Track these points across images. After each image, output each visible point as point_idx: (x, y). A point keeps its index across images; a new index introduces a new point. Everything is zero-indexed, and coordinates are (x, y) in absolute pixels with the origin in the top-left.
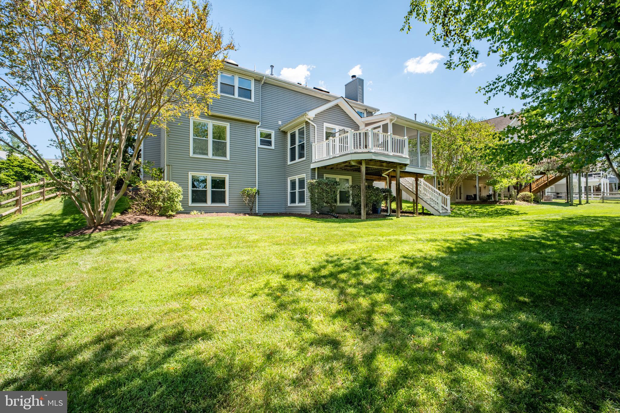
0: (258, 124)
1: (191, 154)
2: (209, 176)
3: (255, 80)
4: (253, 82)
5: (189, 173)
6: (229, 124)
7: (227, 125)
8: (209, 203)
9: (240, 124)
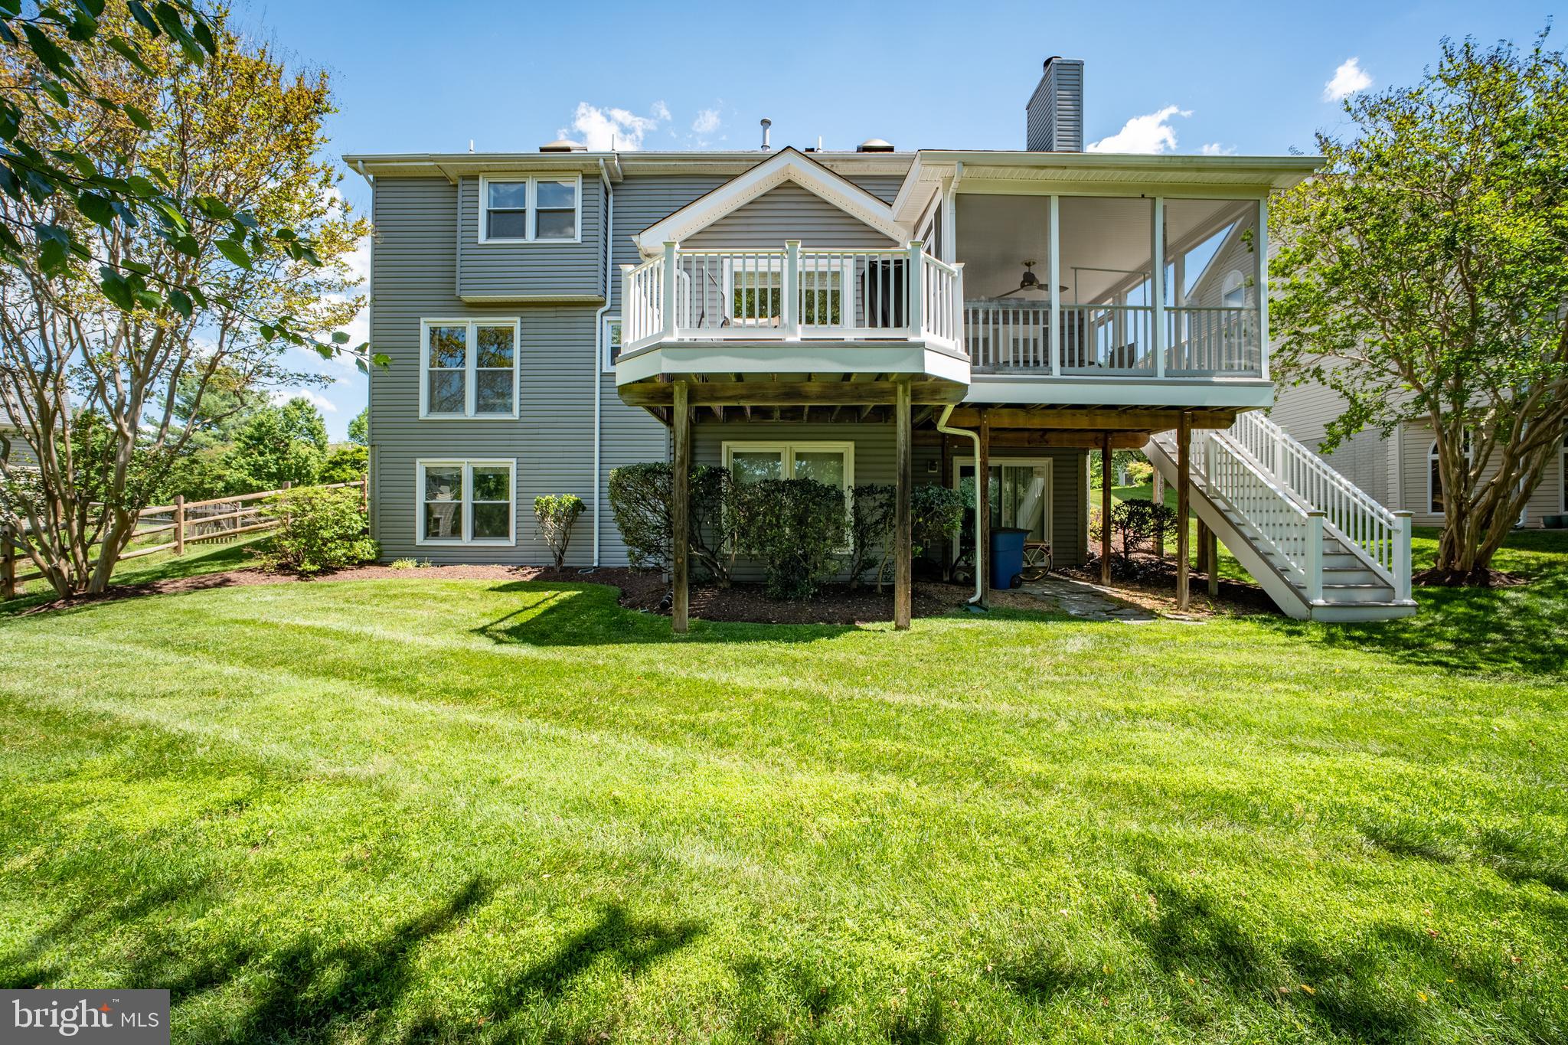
0: (602, 303)
1: (423, 413)
2: (467, 467)
3: (584, 176)
4: (578, 184)
5: (418, 461)
6: (518, 319)
7: (514, 322)
8: (466, 539)
9: (550, 312)
